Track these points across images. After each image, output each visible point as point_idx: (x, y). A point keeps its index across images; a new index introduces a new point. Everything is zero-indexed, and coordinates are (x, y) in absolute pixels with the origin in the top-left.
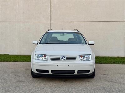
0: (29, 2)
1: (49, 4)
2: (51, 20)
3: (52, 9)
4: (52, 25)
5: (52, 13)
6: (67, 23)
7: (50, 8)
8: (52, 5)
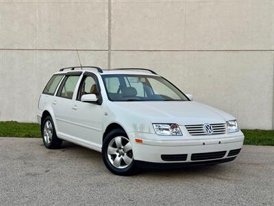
0: (62, 5)
1: (107, 11)
2: (109, 47)
3: (112, 22)
4: (112, 57)
5: (112, 31)
6: (145, 52)
7: (108, 20)
8: (112, 12)
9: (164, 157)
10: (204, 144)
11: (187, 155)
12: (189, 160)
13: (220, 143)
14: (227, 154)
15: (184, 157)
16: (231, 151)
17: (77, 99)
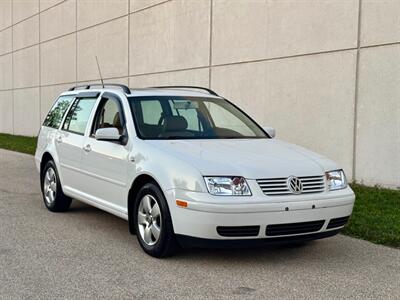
9: (221, 230)
10: (287, 209)
11: (258, 227)
12: (262, 234)
13: (314, 207)
14: (326, 225)
15: (255, 229)
16: (332, 220)
17: (91, 136)
